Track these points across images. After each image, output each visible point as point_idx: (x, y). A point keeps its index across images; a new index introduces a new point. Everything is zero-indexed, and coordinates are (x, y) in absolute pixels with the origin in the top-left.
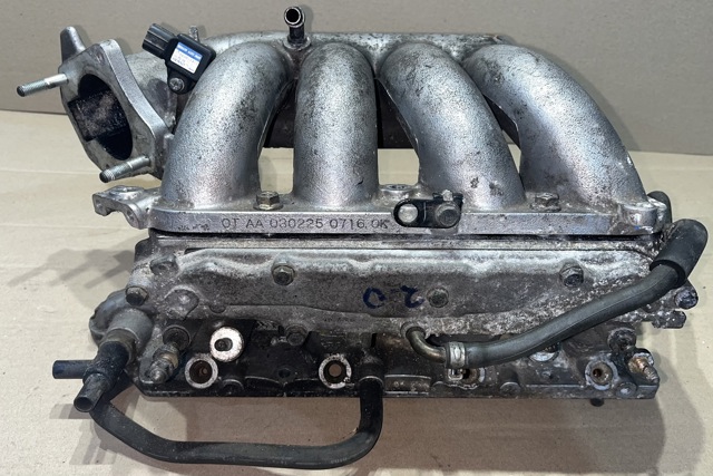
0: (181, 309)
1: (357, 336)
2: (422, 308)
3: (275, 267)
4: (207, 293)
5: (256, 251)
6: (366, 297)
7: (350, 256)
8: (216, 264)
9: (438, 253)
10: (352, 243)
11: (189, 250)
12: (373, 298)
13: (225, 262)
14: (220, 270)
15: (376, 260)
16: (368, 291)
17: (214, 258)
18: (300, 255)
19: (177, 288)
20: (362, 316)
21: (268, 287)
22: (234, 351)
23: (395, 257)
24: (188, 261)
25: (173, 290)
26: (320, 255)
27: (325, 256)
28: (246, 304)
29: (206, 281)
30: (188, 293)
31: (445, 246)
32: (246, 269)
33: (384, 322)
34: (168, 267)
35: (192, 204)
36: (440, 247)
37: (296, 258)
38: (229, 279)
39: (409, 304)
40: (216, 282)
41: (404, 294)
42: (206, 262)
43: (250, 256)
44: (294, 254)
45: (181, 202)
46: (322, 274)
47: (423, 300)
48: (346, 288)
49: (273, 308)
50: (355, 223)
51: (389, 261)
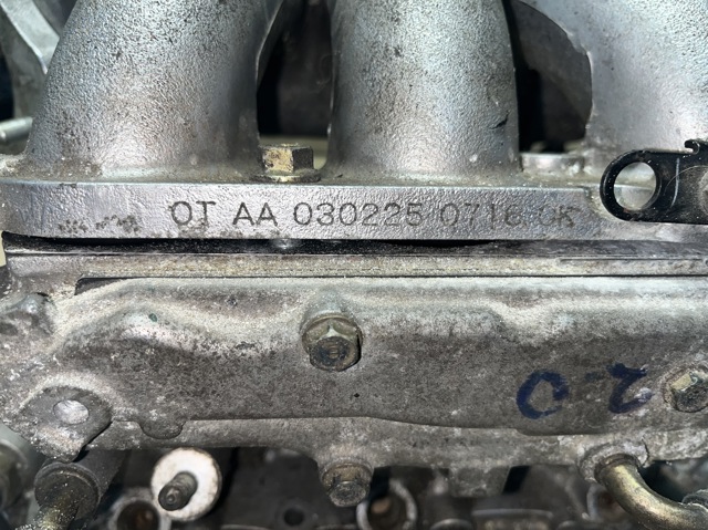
0: (65, 433)
1: (479, 475)
2: (642, 412)
3: (310, 324)
4: (133, 392)
5: (259, 283)
6: (524, 393)
7: (493, 294)
8: (153, 317)
9: (691, 284)
10: (488, 264)
11: (85, 283)
12: (542, 394)
13: (178, 311)
14: (164, 336)
15: (554, 304)
16: (534, 379)
17: (149, 303)
18: (370, 291)
19: (50, 381)
20: (497, 433)
21: (290, 374)
22: (202, 500)
23: (596, 294)
24: (81, 309)
25: (39, 388)
26: (419, 292)
27: (432, 293)
28: (232, 416)
29: (127, 363)
30: (80, 395)
31: (698, 270)
32: (231, 329)
33: (543, 444)
34: (23, 326)
35: (95, 168)
36: (685, 270)
37: (360, 300)
38: (189, 356)
39: (619, 404)
40: (155, 364)
41: (611, 383)
42: (126, 313)
43: (242, 295)
44: (355, 290)
45: (69, 164)
46: (430, 340)
47: (649, 396)
48: (482, 374)
49: (294, 422)
50: (500, 214)
51: (587, 305)
